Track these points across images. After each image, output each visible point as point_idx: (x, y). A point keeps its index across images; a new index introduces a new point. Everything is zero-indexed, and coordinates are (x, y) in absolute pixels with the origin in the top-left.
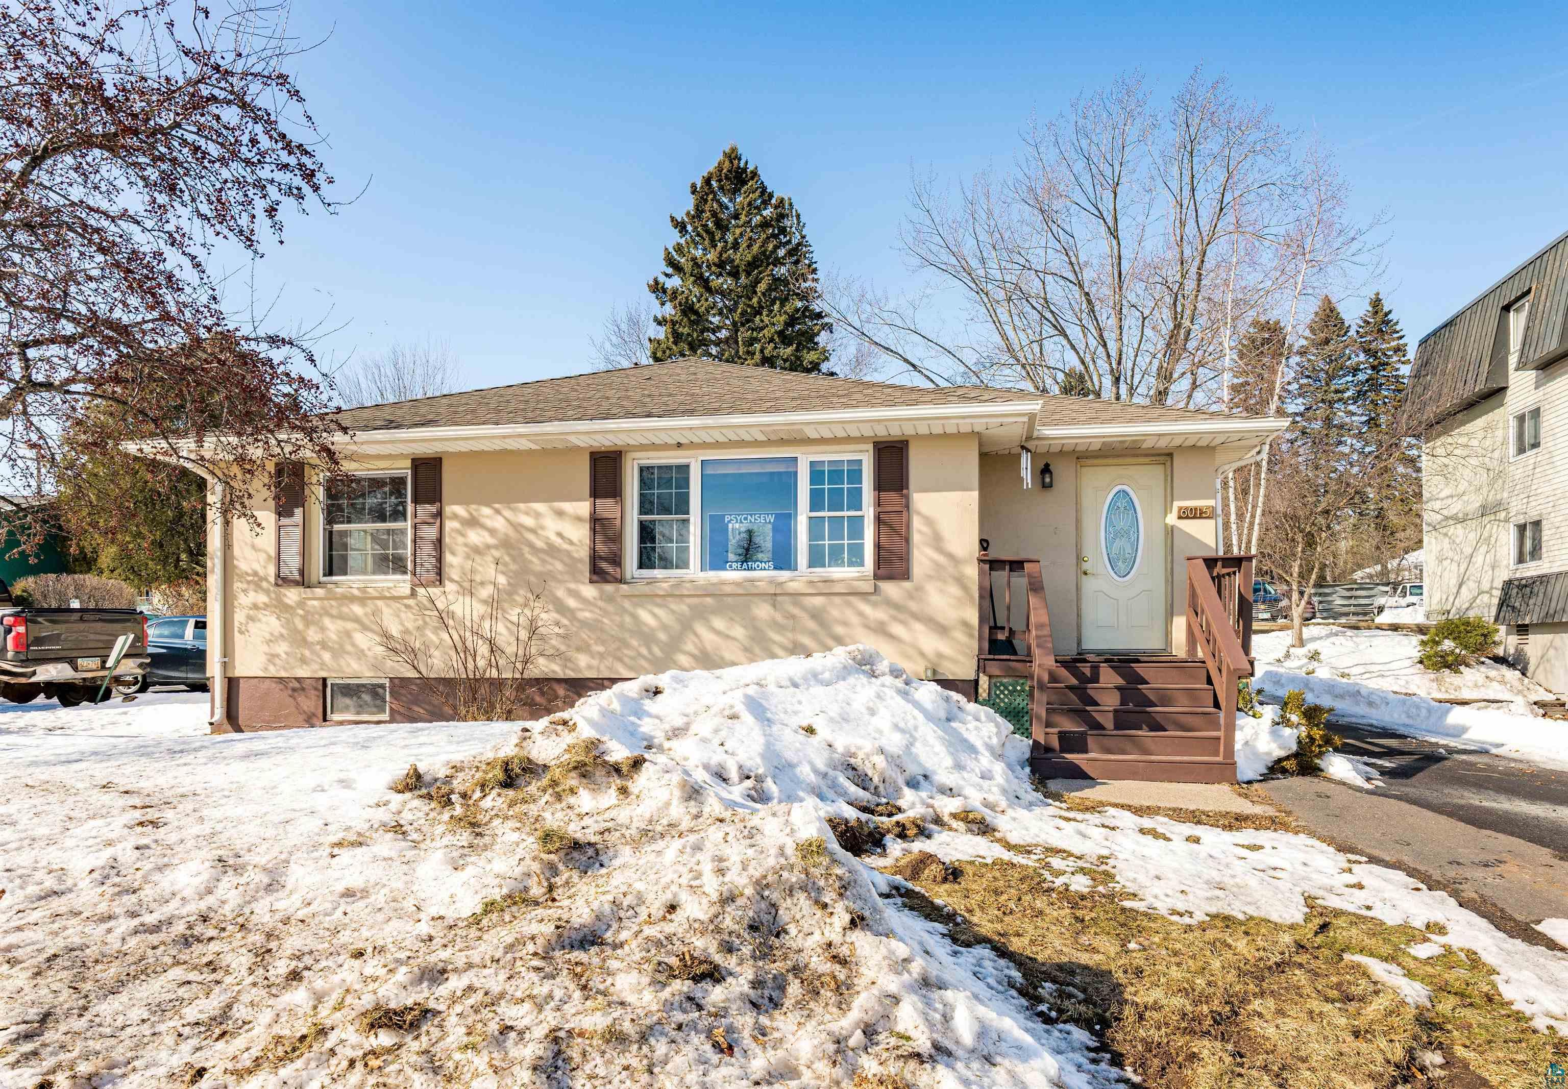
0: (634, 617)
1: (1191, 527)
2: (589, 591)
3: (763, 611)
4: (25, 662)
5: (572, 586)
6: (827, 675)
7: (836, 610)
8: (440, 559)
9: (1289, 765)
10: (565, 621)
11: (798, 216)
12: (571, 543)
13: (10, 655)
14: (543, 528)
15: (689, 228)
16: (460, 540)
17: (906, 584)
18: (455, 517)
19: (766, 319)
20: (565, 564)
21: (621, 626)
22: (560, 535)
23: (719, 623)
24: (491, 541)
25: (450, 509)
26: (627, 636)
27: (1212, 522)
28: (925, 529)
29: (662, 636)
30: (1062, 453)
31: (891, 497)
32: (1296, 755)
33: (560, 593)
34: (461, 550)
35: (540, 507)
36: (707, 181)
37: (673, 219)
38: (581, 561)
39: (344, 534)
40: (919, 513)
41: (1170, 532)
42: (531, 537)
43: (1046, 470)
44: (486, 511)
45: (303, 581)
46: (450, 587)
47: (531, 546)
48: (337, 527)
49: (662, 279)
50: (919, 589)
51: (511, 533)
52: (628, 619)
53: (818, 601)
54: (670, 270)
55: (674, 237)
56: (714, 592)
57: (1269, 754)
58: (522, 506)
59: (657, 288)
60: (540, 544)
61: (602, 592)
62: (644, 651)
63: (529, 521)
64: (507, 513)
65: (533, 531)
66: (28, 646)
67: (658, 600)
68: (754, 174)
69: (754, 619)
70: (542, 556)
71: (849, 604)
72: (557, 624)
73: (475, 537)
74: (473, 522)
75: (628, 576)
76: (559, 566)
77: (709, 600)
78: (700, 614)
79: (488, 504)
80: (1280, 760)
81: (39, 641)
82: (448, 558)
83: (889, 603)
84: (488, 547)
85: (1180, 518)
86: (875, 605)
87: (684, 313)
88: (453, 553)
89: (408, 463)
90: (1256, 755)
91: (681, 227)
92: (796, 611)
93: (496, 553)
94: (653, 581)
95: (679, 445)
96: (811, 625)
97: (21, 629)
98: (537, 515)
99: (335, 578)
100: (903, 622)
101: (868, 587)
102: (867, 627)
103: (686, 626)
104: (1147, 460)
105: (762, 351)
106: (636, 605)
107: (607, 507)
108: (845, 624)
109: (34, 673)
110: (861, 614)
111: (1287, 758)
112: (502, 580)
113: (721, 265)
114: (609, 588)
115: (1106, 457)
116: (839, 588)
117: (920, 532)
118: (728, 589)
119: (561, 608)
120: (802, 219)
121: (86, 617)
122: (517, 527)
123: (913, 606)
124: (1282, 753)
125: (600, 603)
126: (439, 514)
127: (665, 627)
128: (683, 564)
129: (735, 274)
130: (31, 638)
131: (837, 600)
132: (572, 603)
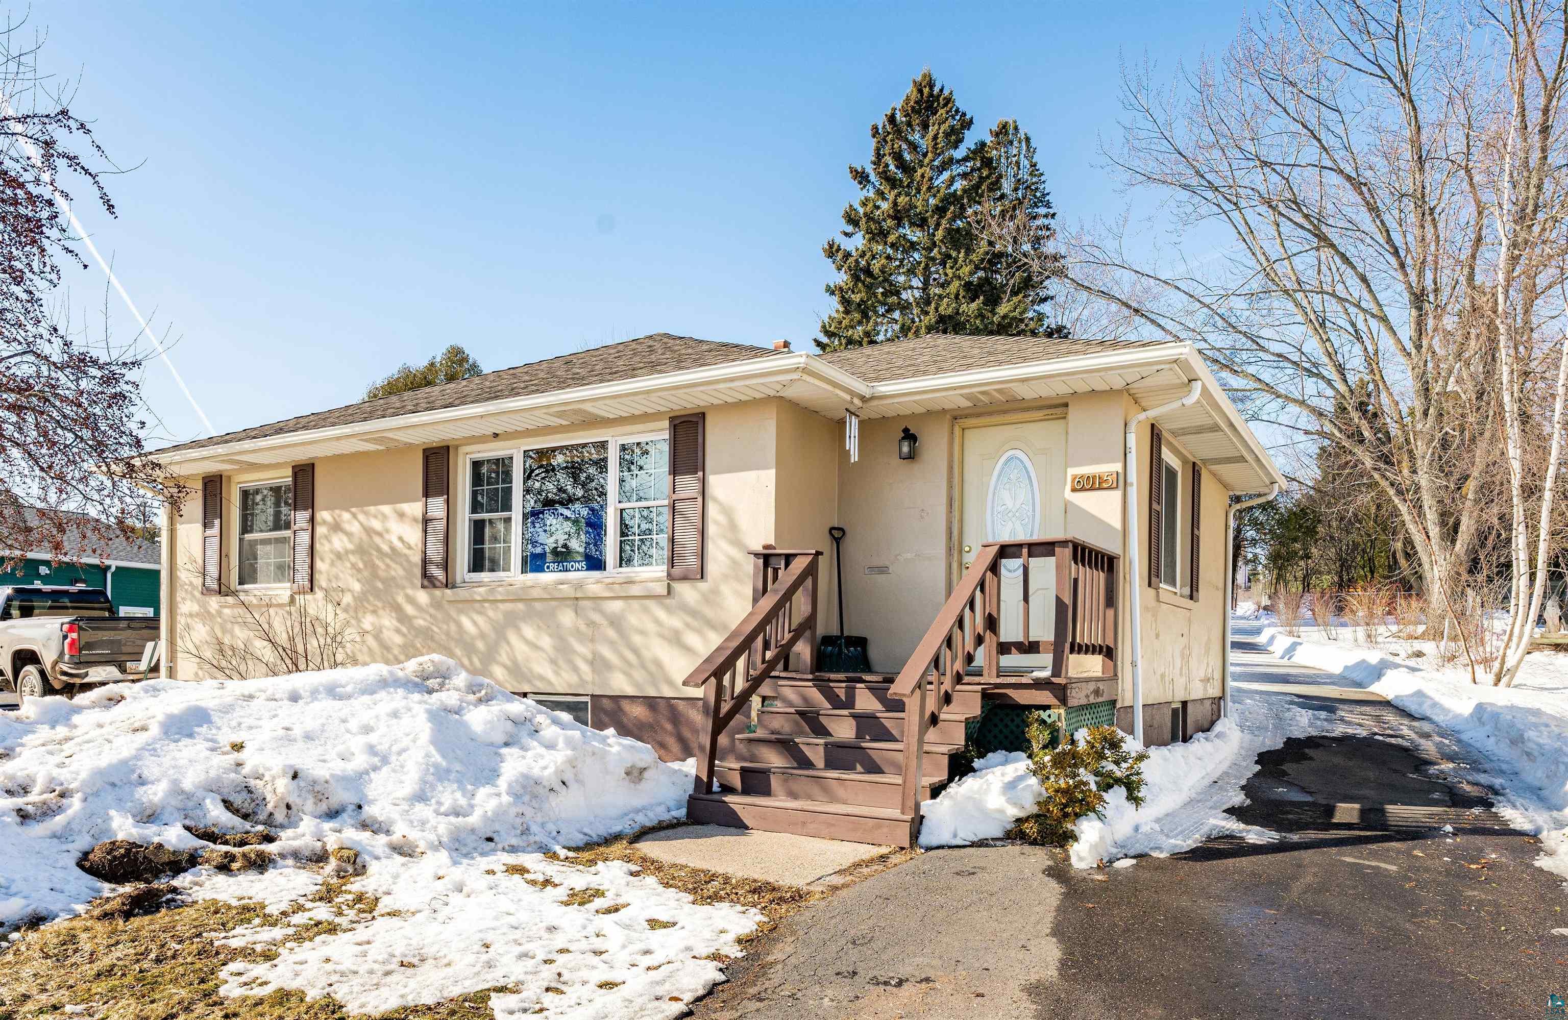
0: (459, 625)
1: (1088, 501)
2: (423, 597)
3: (567, 618)
4: (79, 664)
5: (409, 591)
7: (633, 617)
8: (312, 566)
9: (1031, 829)
10: (404, 630)
11: (1028, 140)
12: (410, 548)
13: (67, 657)
14: (387, 531)
15: (872, 176)
16: (327, 547)
17: (701, 585)
18: (324, 522)
20: (404, 569)
21: (448, 634)
22: (401, 539)
23: (529, 631)
24: (350, 546)
25: (323, 515)
26: (452, 645)
27: (1117, 495)
28: (721, 518)
29: (480, 645)
31: (688, 484)
32: (1037, 817)
33: (400, 599)
34: (329, 557)
35: (386, 509)
36: (892, 119)
37: (852, 170)
38: (416, 565)
39: (254, 543)
40: (715, 500)
41: (1067, 508)
42: (377, 540)
43: (909, 436)
44: (346, 516)
45: (223, 590)
46: (319, 594)
47: (379, 550)
48: (248, 536)
49: (838, 239)
50: (715, 591)
51: (364, 537)
52: (453, 627)
53: (616, 606)
54: (849, 228)
55: (855, 191)
56: (522, 597)
58: (372, 509)
59: (832, 251)
60: (385, 548)
61: (432, 597)
62: (466, 661)
63: (376, 525)
64: (361, 517)
65: (380, 534)
66: (80, 650)
67: (477, 605)
68: (948, 100)
69: (558, 626)
70: (388, 561)
71: (646, 610)
73: (339, 542)
74: (336, 527)
75: (459, 579)
76: (400, 571)
77: (520, 606)
78: (512, 620)
79: (347, 510)
80: (1019, 821)
81: (89, 646)
82: (319, 564)
83: (685, 608)
84: (347, 552)
85: (1074, 490)
86: (669, 610)
88: (322, 560)
89: (289, 472)
91: (861, 177)
92: (596, 617)
93: (352, 558)
94: (480, 584)
95: (496, 435)
96: (611, 633)
97: (74, 635)
98: (385, 517)
99: (246, 587)
101: (661, 589)
102: (662, 636)
103: (500, 633)
104: (1040, 414)
106: (460, 611)
107: (437, 506)
108: (642, 633)
109: (87, 674)
110: (657, 622)
111: (1027, 819)
112: (357, 587)
113: (898, 215)
114: (437, 593)
115: (990, 414)
116: (638, 591)
117: (716, 523)
118: (535, 593)
119: (401, 615)
121: (133, 625)
122: (369, 531)
123: (709, 612)
124: (1018, 813)
125: (432, 611)
126: (312, 520)
127: (482, 636)
128: (507, 569)
130: (82, 643)
131: (635, 604)
132: (409, 610)
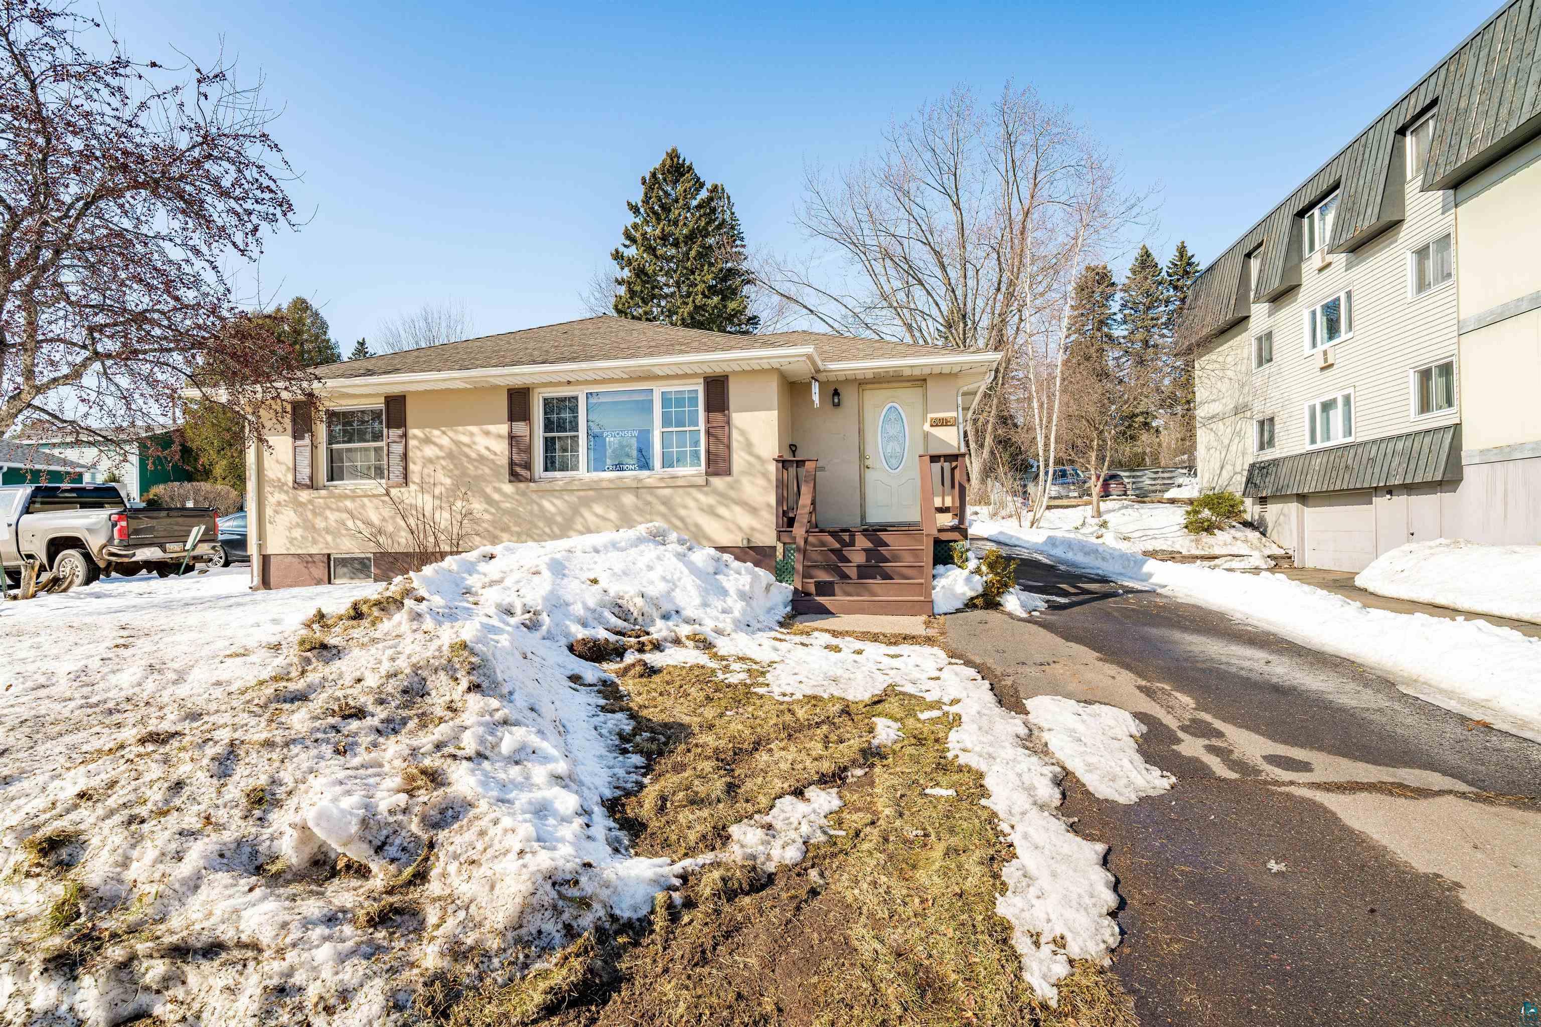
0: (541, 507)
1: (940, 432)
2: (508, 488)
3: (628, 499)
4: (127, 547)
5: (497, 485)
6: (623, 544)
7: (678, 498)
8: (406, 468)
9: (979, 602)
10: (493, 510)
11: (729, 198)
12: (495, 454)
13: (116, 542)
14: (474, 443)
15: (642, 210)
16: (419, 453)
17: (728, 479)
18: (415, 437)
19: (698, 278)
20: (491, 469)
21: (531, 513)
22: (488, 449)
23: (599, 509)
24: (441, 454)
25: (413, 432)
26: (536, 520)
27: (955, 428)
28: (740, 438)
29: (559, 519)
30: (847, 381)
31: (717, 417)
32: (982, 595)
33: (489, 490)
34: (420, 462)
35: (474, 429)
36: (654, 175)
37: (629, 204)
38: (502, 466)
39: (340, 451)
40: (737, 428)
41: (926, 435)
42: (466, 450)
43: (836, 393)
44: (436, 432)
45: (312, 485)
46: (413, 487)
47: (467, 456)
48: (335, 446)
49: (622, 249)
50: (737, 481)
51: (454, 448)
52: (536, 508)
53: (667, 492)
54: (628, 243)
55: (630, 219)
56: (596, 488)
57: (964, 594)
58: (460, 428)
59: (617, 256)
60: (474, 455)
61: (517, 489)
62: (547, 530)
63: (465, 439)
64: (450, 433)
65: (469, 446)
66: (129, 536)
67: (556, 494)
68: (690, 168)
69: (623, 506)
70: (476, 464)
71: (689, 494)
72: (486, 511)
73: (430, 451)
74: (427, 441)
75: (537, 476)
76: (487, 470)
77: (591, 493)
78: (586, 502)
79: (437, 428)
80: (972, 599)
81: (137, 532)
82: (412, 466)
83: (716, 492)
84: (438, 458)
85: (932, 426)
86: (706, 494)
87: (637, 276)
88: (414, 463)
89: (381, 401)
90: (955, 595)
91: (635, 210)
92: (649, 498)
93: (443, 463)
94: (555, 480)
95: (569, 382)
96: (662, 509)
97: (124, 524)
98: (472, 434)
99: (335, 483)
100: (727, 506)
101: (701, 481)
102: (702, 510)
103: (576, 511)
104: (909, 384)
105: (694, 301)
106: (542, 497)
107: (520, 428)
108: (685, 507)
109: (134, 555)
110: (696, 500)
111: (977, 597)
112: (448, 481)
113: (664, 238)
114: (522, 485)
115: (880, 383)
116: (680, 482)
117: (738, 441)
118: (604, 485)
119: (489, 501)
120: (732, 200)
121: (171, 514)
122: (457, 443)
123: (732, 494)
124: (973, 594)
125: (517, 497)
126: (405, 435)
127: (561, 513)
128: (575, 468)
129: (676, 244)
130: (131, 530)
131: (681, 491)
132: (496, 497)
